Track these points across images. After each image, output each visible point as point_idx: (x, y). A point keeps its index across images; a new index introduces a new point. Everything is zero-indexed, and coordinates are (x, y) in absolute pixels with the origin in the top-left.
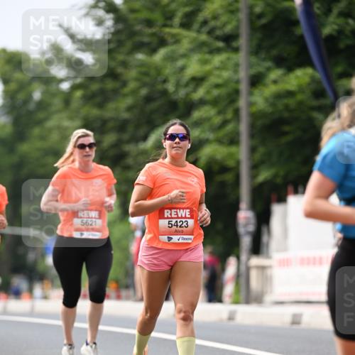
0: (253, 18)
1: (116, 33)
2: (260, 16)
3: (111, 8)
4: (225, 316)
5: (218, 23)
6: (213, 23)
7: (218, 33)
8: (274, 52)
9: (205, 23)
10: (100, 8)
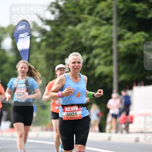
0: (119, 11)
1: (60, 17)
2: (122, 10)
3: (58, 7)
4: (107, 138)
5: (103, 13)
6: (101, 13)
7: (104, 17)
8: (128, 25)
9: (98, 13)
10: (53, 7)
